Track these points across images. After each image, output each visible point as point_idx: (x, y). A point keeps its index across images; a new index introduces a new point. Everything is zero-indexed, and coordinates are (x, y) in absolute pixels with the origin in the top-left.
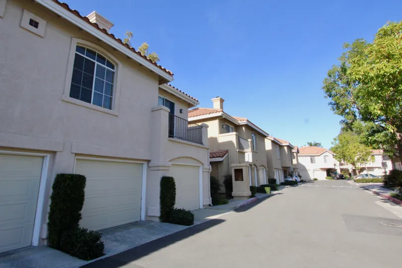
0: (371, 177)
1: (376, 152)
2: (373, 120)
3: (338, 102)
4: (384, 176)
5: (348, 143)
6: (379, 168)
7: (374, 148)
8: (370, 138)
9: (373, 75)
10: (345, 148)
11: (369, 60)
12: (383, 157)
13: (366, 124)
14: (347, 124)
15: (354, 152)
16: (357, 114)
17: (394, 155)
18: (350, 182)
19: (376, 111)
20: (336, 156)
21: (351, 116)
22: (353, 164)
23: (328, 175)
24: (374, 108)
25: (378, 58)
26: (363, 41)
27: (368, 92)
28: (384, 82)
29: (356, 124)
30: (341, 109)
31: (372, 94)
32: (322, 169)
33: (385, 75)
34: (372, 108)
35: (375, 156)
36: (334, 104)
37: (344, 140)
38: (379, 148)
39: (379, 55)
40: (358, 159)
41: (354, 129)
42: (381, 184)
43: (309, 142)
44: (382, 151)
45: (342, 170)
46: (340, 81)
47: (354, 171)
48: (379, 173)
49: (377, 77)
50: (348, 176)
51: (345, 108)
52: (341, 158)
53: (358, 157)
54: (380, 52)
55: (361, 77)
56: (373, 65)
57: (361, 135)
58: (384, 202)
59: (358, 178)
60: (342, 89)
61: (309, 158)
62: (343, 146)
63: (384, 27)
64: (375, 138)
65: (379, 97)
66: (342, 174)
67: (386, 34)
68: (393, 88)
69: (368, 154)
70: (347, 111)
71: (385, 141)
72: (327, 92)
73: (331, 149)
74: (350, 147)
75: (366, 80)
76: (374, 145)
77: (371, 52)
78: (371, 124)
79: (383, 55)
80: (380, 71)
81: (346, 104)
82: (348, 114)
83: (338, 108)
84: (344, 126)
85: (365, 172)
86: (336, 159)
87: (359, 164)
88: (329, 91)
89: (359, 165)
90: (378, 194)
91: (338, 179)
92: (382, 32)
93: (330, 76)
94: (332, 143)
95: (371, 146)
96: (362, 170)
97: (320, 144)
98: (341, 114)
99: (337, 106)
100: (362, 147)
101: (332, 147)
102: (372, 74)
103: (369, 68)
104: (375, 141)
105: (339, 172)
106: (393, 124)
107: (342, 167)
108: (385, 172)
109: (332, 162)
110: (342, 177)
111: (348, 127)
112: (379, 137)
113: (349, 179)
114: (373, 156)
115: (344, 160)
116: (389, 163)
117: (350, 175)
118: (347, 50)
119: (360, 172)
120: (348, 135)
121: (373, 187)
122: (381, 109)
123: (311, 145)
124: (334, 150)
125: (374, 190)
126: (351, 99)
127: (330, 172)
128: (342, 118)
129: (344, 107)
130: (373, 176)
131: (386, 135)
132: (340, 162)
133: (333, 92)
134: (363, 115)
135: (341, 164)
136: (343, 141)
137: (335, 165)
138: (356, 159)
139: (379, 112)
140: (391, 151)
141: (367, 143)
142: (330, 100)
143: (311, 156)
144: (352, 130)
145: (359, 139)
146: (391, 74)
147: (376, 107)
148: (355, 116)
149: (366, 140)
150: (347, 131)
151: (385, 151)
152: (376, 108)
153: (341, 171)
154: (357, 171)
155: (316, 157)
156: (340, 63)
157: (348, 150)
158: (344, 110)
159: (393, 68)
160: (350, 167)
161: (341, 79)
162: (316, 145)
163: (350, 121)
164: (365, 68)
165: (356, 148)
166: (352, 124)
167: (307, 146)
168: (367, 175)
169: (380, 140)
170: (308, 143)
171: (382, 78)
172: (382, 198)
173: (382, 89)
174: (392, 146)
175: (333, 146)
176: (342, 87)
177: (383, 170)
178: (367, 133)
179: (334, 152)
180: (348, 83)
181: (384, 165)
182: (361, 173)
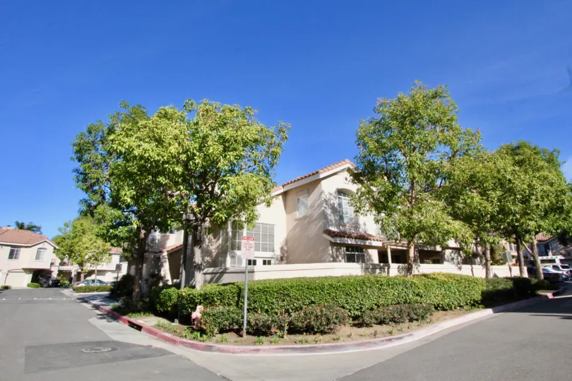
0: (99, 284)
1: (114, 250)
2: (120, 208)
3: (87, 172)
4: (114, 282)
5: (83, 233)
6: (112, 271)
7: (112, 245)
8: (111, 231)
9: (137, 154)
10: (76, 240)
11: (139, 134)
12: (121, 257)
13: (113, 211)
14: (89, 206)
15: (87, 248)
16: (107, 196)
17: (132, 255)
18: (67, 292)
19: (126, 198)
20: (58, 250)
21: (97, 197)
22: (81, 264)
23: (35, 280)
24: (126, 194)
25: (149, 137)
26: (145, 111)
27: (128, 172)
28: (145, 166)
29: (100, 208)
30: (88, 184)
31: (129, 175)
32: (27, 270)
33: (149, 160)
34: (123, 193)
35: (113, 256)
36: (82, 174)
37: (79, 228)
38: (119, 245)
39: (151, 135)
40: (90, 258)
41: (97, 216)
42: (106, 293)
43: (20, 222)
44: (120, 250)
45: (60, 272)
46: (101, 145)
47: (79, 274)
48: (109, 278)
49: (142, 158)
50: (67, 282)
51: (94, 183)
52: (64, 255)
53: (90, 254)
54: (153, 131)
55: (123, 150)
56: (142, 142)
57: (101, 226)
58: (101, 318)
59: (80, 285)
60: (100, 157)
61: (9, 248)
62: (74, 238)
63: (166, 108)
64: (117, 232)
65: (135, 182)
66: (59, 278)
67: (165, 116)
68: (153, 177)
69: (104, 252)
70: (96, 188)
71: (127, 238)
72: (77, 152)
73: (54, 240)
74: (84, 239)
75: (127, 156)
76: (113, 241)
77: (145, 127)
78: (117, 213)
79: (155, 136)
80: (145, 153)
81: (98, 179)
82: (95, 192)
83: (85, 180)
84: (84, 208)
85: (93, 277)
86: (57, 255)
87: (89, 264)
88: (81, 152)
89: (88, 267)
90: (97, 307)
91: (49, 286)
92: (163, 112)
93: (90, 133)
94: (60, 230)
95: (109, 241)
96: (90, 273)
97: (39, 229)
98: (86, 190)
99: (84, 177)
100: (100, 242)
101: (58, 236)
102: (136, 152)
103: (135, 144)
104: (116, 236)
105: (55, 275)
106: (140, 218)
107: (63, 268)
108: (117, 278)
109: (48, 259)
110: (56, 284)
111: (89, 211)
112: (122, 232)
113: (67, 287)
114: (110, 255)
115: (70, 256)
116: (125, 265)
117: (71, 280)
118: (124, 112)
119: (85, 277)
120: (87, 223)
121: (94, 298)
122: (132, 198)
123: (21, 227)
124: (59, 241)
125: (95, 302)
126: (107, 173)
127: (40, 276)
128: (85, 196)
129: (93, 181)
130: (101, 282)
131: (130, 231)
132: (62, 259)
133: (86, 156)
134: (113, 200)
135: (62, 264)
136: (77, 230)
137: (52, 264)
138: (87, 257)
139: (129, 200)
140: (130, 251)
141: (106, 237)
142: (78, 165)
143: (12, 246)
144: (93, 216)
145: (97, 230)
146: (154, 161)
147: (128, 193)
148: (104, 198)
149: (105, 231)
150: (86, 215)
151: (125, 250)
152: (127, 194)
153: (58, 275)
154: (82, 276)
155: (22, 249)
156: (110, 122)
157: (80, 243)
158: (92, 185)
159: (158, 155)
160: (74, 268)
161: (103, 143)
162: (31, 228)
163: (94, 203)
164: (131, 142)
165: (90, 242)
166: (95, 207)
167: (14, 227)
168: (93, 281)
169: (121, 235)
170: (17, 224)
171: (146, 162)
172: (100, 313)
173: (141, 174)
174: (133, 244)
175: (61, 234)
176: (101, 154)
177: (115, 275)
178: (110, 224)
179: (58, 244)
180: (110, 153)
181: (119, 267)
182: (88, 278)
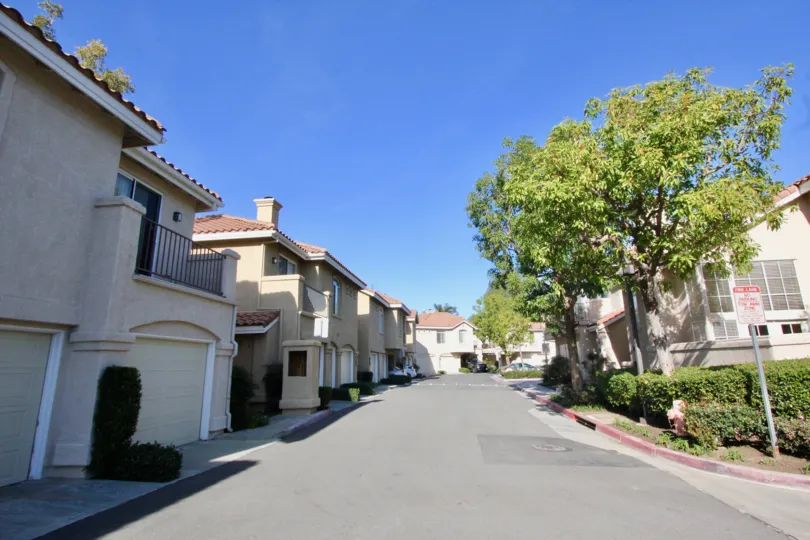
0: (527, 369)
1: (536, 326)
2: (534, 273)
3: (488, 236)
4: (544, 366)
5: (497, 309)
6: (539, 353)
7: (534, 320)
8: (529, 302)
9: (540, 199)
10: (492, 318)
11: (536, 173)
12: (546, 334)
13: (526, 278)
14: (498, 276)
15: (505, 326)
16: (514, 261)
17: (560, 332)
18: (496, 377)
19: (540, 259)
20: (478, 331)
21: (504, 264)
22: (503, 346)
23: (464, 364)
24: (538, 254)
25: (549, 172)
26: (532, 141)
27: (532, 226)
28: (554, 212)
29: (511, 277)
30: (492, 250)
31: (536, 229)
32: (455, 354)
33: (556, 202)
34: (535, 253)
35: (535, 334)
36: (482, 240)
37: (492, 304)
38: (540, 320)
39: (551, 168)
40: (511, 338)
41: (508, 286)
42: (539, 379)
43: (437, 304)
44: (544, 325)
45: (485, 356)
46: (494, 202)
47: (503, 357)
48: (538, 361)
49: (546, 202)
50: (493, 367)
51: (498, 248)
52: (484, 336)
53: (510, 333)
54: (552, 163)
55: (524, 199)
56: (542, 182)
57: (517, 298)
58: (541, 410)
59: (508, 370)
60: (496, 216)
61: (435, 333)
62: (490, 315)
63: (561, 125)
64: (536, 304)
65: (546, 236)
66: (485, 362)
67: (562, 137)
68: (566, 223)
69: (525, 329)
70: (500, 253)
71: (549, 310)
72: (473, 216)
73: (472, 319)
74: (501, 316)
75: (528, 205)
76: (534, 315)
77: (541, 160)
78: (531, 279)
79: (555, 169)
80: (550, 194)
81: (500, 242)
82: (501, 259)
83: (487, 247)
84: (493, 279)
85: (519, 360)
86: (478, 336)
87: (511, 346)
88: (476, 215)
89: (511, 348)
90: (532, 396)
91: (478, 372)
92: (557, 132)
93: (480, 190)
94: (474, 308)
95: (530, 316)
96: (515, 356)
97: (454, 310)
98: (491, 259)
99: (485, 243)
100: (518, 317)
101: (473, 316)
102: (539, 198)
103: (535, 186)
104: (536, 309)
105: (480, 359)
106: (561, 282)
107: (487, 351)
108: (546, 361)
109: (470, 343)
110: (484, 369)
111: (500, 282)
112: (542, 302)
113: (494, 372)
114: (532, 333)
115: (490, 338)
116: (552, 345)
117: (497, 364)
118: (508, 152)
119: (511, 360)
120: (500, 296)
121: (527, 385)
122: (547, 257)
123: (439, 309)
124: (476, 321)
125: (528, 390)
126: (507, 234)
127: (467, 359)
128: (491, 265)
129: (496, 246)
130: (529, 366)
131: (551, 300)
132: (483, 341)
133: (482, 219)
134: (522, 264)
135: (485, 346)
136: (491, 306)
137: (475, 347)
138: (507, 337)
139: (544, 260)
140: (557, 326)
141: (525, 311)
142: (476, 231)
143: (437, 330)
144: (505, 288)
145: (514, 303)
146: (564, 202)
147: (541, 251)
148: (511, 264)
149: (523, 305)
150: (497, 288)
151: (549, 325)
152: (540, 254)
153: (484, 359)
154: (507, 359)
155: (446, 332)
156: (497, 169)
157: (497, 322)
158: (496, 252)
159: (567, 193)
160: (497, 351)
161: (495, 198)
162: (449, 310)
163: (502, 272)
164: (529, 185)
165: (509, 319)
166: (505, 277)
167: (434, 310)
168: (521, 365)
169: (542, 306)
170: (436, 307)
171: (553, 206)
172: (538, 403)
173: (551, 223)
174: (558, 317)
175: (476, 313)
176: (496, 212)
177: (544, 358)
178: (526, 294)
179: (476, 324)
180: (505, 207)
181: (546, 348)
182: (513, 362)
